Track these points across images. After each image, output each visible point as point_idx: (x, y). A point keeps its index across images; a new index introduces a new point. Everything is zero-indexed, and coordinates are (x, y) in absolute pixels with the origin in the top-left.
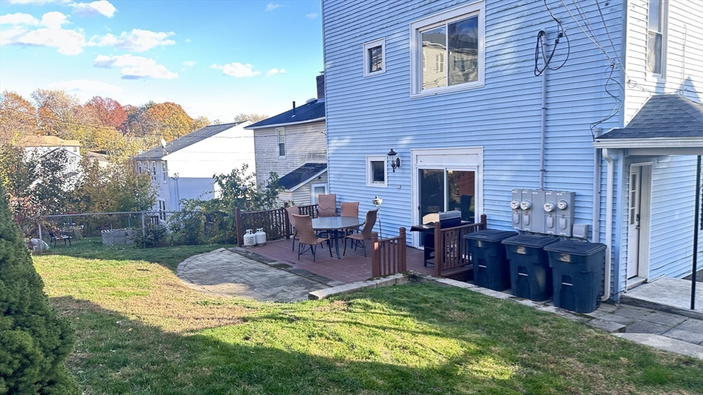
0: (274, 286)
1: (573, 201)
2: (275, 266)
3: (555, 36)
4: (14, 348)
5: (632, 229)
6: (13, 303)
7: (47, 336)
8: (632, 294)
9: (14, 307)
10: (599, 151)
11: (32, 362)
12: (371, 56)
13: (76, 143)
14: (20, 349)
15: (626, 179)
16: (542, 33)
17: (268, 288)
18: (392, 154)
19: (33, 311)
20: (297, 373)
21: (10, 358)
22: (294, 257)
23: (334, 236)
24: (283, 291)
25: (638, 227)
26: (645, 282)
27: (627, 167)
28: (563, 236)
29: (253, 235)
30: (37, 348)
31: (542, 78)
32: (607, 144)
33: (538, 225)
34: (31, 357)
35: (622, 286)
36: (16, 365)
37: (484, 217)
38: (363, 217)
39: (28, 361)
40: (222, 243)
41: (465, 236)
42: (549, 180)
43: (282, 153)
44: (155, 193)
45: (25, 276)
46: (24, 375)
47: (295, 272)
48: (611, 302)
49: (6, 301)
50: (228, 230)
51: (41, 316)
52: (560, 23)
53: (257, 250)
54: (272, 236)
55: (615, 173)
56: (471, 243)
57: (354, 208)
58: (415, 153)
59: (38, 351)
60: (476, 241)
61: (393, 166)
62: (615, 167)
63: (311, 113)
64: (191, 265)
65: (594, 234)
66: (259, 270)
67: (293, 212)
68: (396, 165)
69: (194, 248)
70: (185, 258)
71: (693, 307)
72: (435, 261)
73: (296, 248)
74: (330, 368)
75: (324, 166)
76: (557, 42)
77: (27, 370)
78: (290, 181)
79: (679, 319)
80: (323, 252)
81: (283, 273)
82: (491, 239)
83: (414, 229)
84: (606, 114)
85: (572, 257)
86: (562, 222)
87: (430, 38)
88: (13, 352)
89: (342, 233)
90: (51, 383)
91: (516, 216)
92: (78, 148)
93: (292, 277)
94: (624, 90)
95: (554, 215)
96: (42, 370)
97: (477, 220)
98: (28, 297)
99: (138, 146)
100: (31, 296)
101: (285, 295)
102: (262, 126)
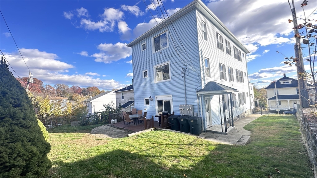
0: (118, 134)
1: (193, 107)
2: (119, 129)
3: (186, 69)
4: (30, 151)
5: (207, 113)
6: (32, 139)
7: (42, 148)
8: (209, 129)
9: (32, 140)
10: (198, 95)
11: (35, 156)
12: (145, 74)
13: (67, 98)
14: (32, 152)
15: (204, 101)
16: (183, 68)
17: (116, 135)
18: (150, 97)
19: (38, 140)
20: (119, 156)
21: (28, 154)
22: (124, 126)
23: (136, 120)
24: (120, 135)
25: (209, 113)
26: (212, 126)
27: (204, 98)
28: (192, 116)
29: (113, 120)
30: (38, 151)
31: (183, 78)
32: (199, 93)
33: (186, 113)
34: (35, 154)
35: (206, 127)
36: (30, 156)
37: (173, 112)
38: (143, 114)
39: (34, 155)
40: (105, 123)
41: (169, 117)
42: (187, 102)
43: (123, 98)
44: (88, 111)
45: (37, 131)
46: (32, 160)
47: (124, 130)
48: (204, 132)
49: (29, 138)
50: (107, 119)
51: (41, 142)
52: (186, 66)
53: (115, 125)
54: (119, 121)
55: (202, 100)
56: (170, 119)
57: (141, 111)
58: (156, 97)
59: (38, 152)
60: (171, 118)
61: (151, 100)
62: (201, 98)
63: (131, 88)
64: (95, 130)
65: (199, 115)
66: (114, 130)
67: (125, 113)
68: (152, 100)
69: (97, 125)
70: (94, 128)
71: (222, 131)
72: (162, 124)
73: (125, 124)
74: (129, 154)
75: (133, 102)
76: (186, 70)
77: (33, 158)
78: (125, 106)
79: (219, 135)
80: (132, 124)
81: (121, 130)
82: (175, 117)
83: (156, 116)
84: (198, 86)
85: (194, 121)
86: (191, 112)
87: (159, 70)
88: (29, 153)
89: (138, 118)
90: (42, 162)
91: (181, 111)
92: (67, 100)
93: (123, 131)
94: (201, 80)
95: (189, 110)
96: (38, 158)
97: (172, 113)
98: (37, 137)
99: (84, 98)
100: (38, 136)
101: (121, 136)
102: (118, 92)
